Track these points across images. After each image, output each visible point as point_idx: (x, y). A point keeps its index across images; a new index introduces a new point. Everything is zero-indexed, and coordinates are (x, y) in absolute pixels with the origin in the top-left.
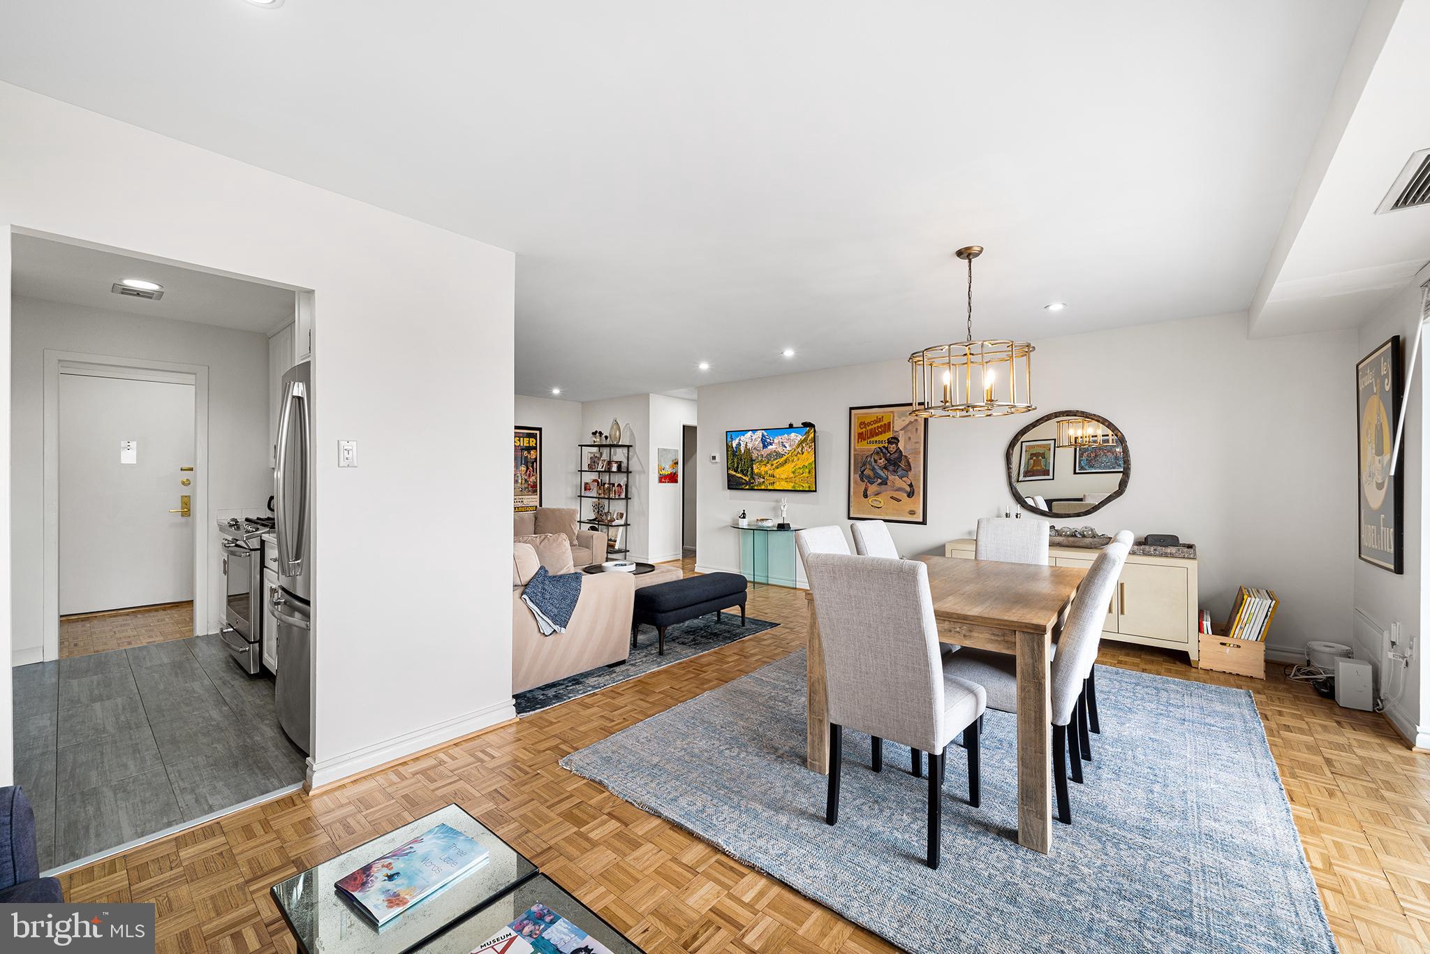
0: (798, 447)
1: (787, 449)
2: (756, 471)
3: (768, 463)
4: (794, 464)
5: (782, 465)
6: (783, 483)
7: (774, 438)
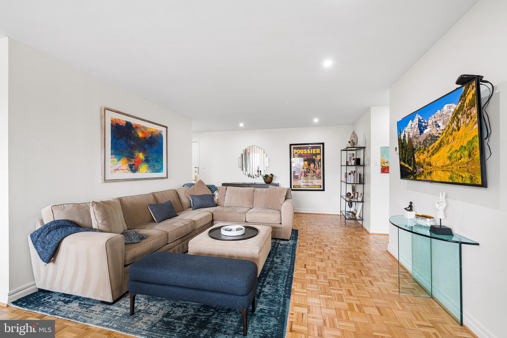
0: (452, 122)
1: (441, 128)
2: (417, 160)
3: (425, 149)
4: (449, 146)
5: (437, 150)
6: (439, 172)
7: (428, 120)
